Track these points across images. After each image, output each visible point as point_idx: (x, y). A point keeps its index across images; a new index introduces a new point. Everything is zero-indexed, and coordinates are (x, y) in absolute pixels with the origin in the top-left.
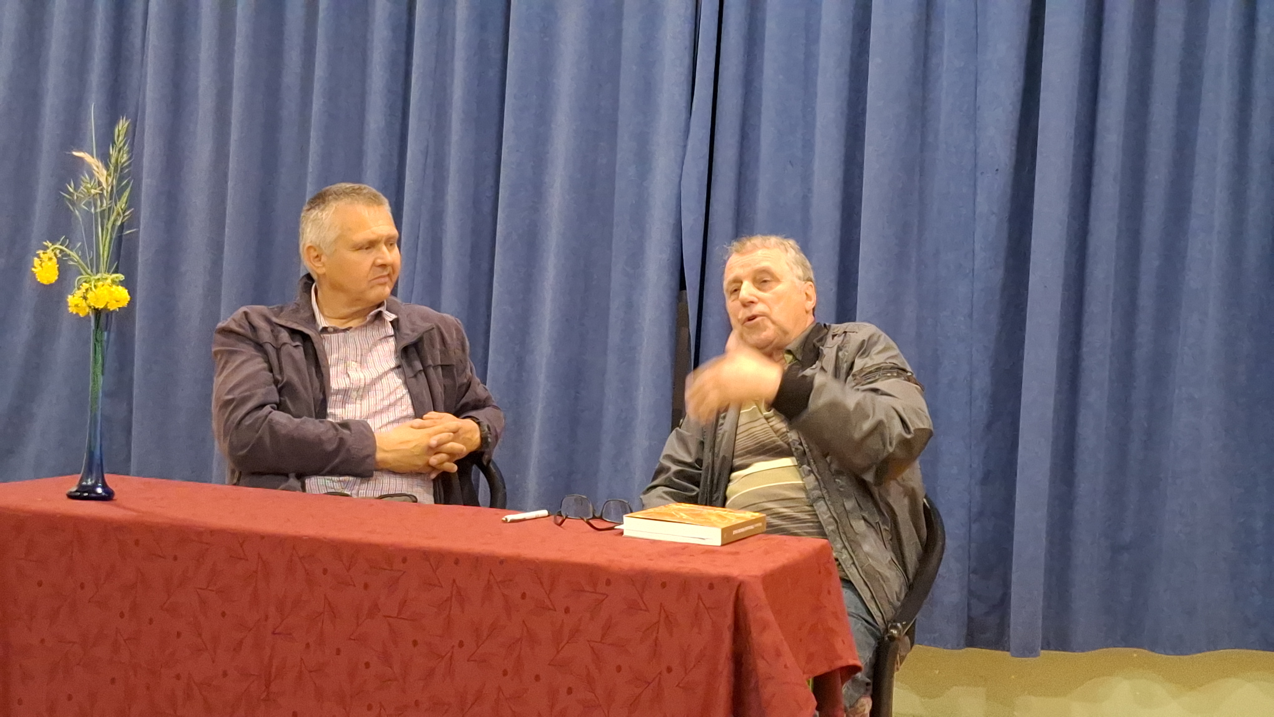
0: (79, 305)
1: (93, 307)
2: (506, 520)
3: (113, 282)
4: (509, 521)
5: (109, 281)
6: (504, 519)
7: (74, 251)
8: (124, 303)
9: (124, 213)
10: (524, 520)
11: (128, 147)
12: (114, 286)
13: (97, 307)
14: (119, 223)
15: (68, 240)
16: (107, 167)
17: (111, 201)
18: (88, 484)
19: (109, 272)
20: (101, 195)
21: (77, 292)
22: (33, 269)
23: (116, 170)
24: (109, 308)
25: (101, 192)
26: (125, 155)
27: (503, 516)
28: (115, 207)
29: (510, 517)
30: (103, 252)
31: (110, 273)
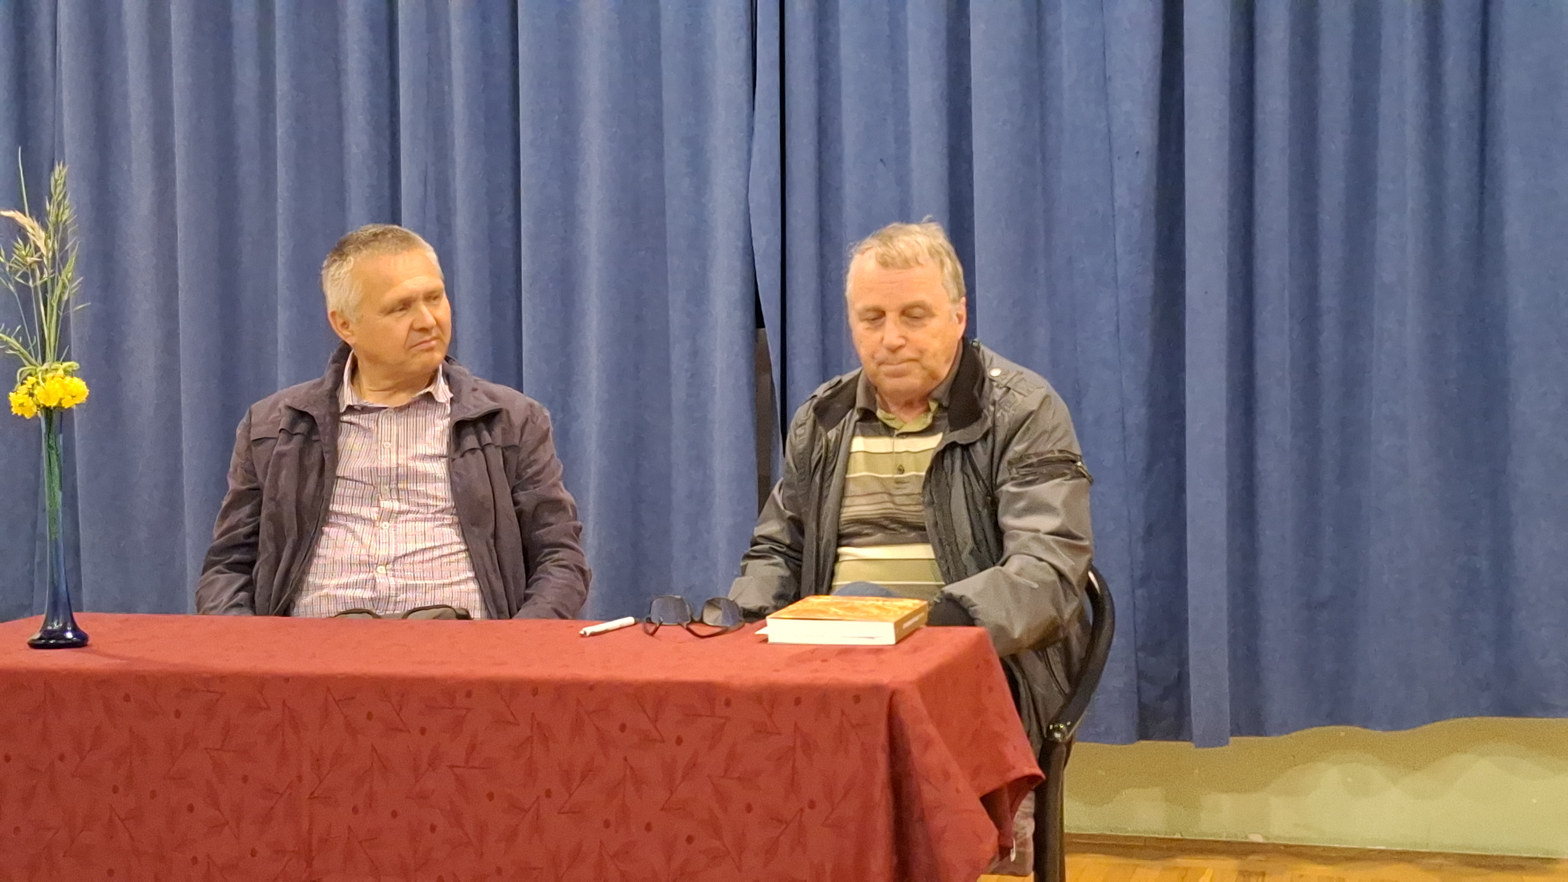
0: (25, 404)
1: (42, 406)
3: (66, 372)
4: (587, 634)
5: (61, 372)
6: (582, 632)
7: (12, 337)
8: (82, 399)
10: (607, 632)
12: (68, 378)
13: (47, 405)
14: (65, 298)
17: (53, 270)
18: (55, 628)
19: (58, 360)
20: (40, 265)
21: (21, 388)
23: (56, 231)
24: (62, 405)
25: (40, 259)
26: (68, 210)
27: (581, 629)
28: (60, 277)
29: (586, 630)
30: (50, 335)
31: (61, 362)
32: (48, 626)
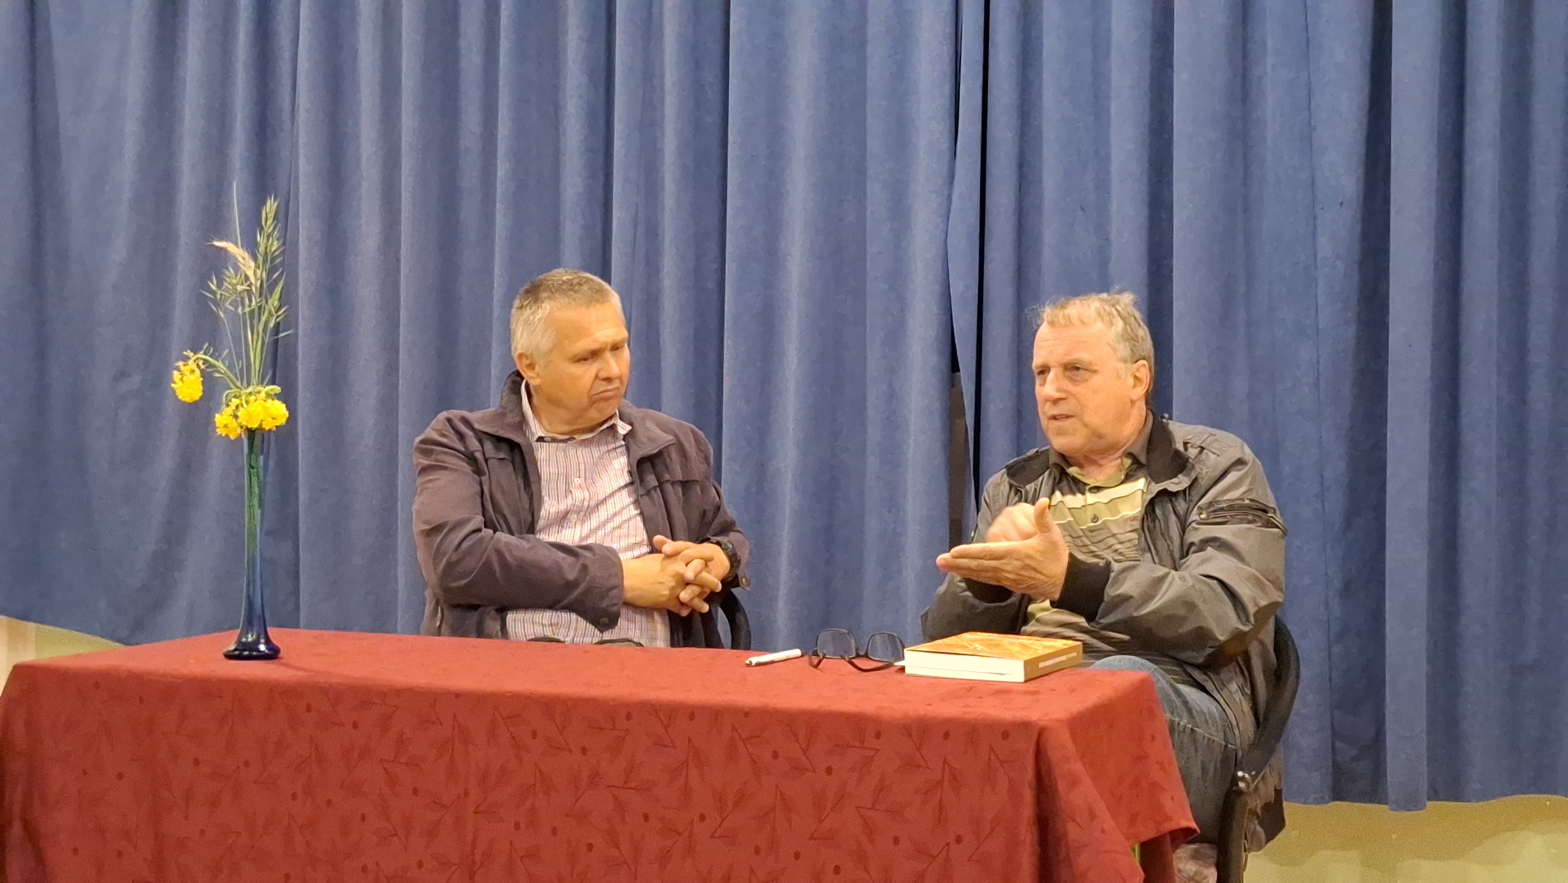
0: (229, 426)
1: (245, 428)
2: (751, 662)
3: (268, 395)
4: (754, 664)
5: (263, 395)
6: (747, 662)
7: (220, 361)
8: (282, 421)
9: (276, 312)
10: (772, 662)
11: (278, 232)
12: (269, 401)
13: (249, 426)
14: (272, 324)
15: (212, 349)
16: (255, 259)
17: (260, 299)
18: (250, 640)
19: (262, 383)
20: (249, 292)
21: (226, 409)
22: (173, 385)
23: (265, 262)
24: (264, 426)
25: (248, 288)
26: (276, 242)
27: (747, 659)
28: (266, 306)
29: (755, 660)
30: (255, 359)
31: (264, 385)
32: (242, 638)
